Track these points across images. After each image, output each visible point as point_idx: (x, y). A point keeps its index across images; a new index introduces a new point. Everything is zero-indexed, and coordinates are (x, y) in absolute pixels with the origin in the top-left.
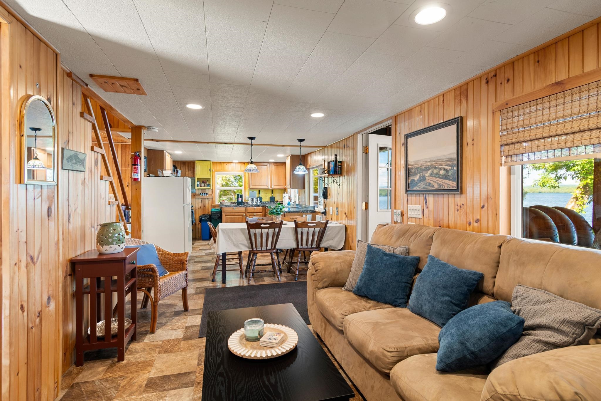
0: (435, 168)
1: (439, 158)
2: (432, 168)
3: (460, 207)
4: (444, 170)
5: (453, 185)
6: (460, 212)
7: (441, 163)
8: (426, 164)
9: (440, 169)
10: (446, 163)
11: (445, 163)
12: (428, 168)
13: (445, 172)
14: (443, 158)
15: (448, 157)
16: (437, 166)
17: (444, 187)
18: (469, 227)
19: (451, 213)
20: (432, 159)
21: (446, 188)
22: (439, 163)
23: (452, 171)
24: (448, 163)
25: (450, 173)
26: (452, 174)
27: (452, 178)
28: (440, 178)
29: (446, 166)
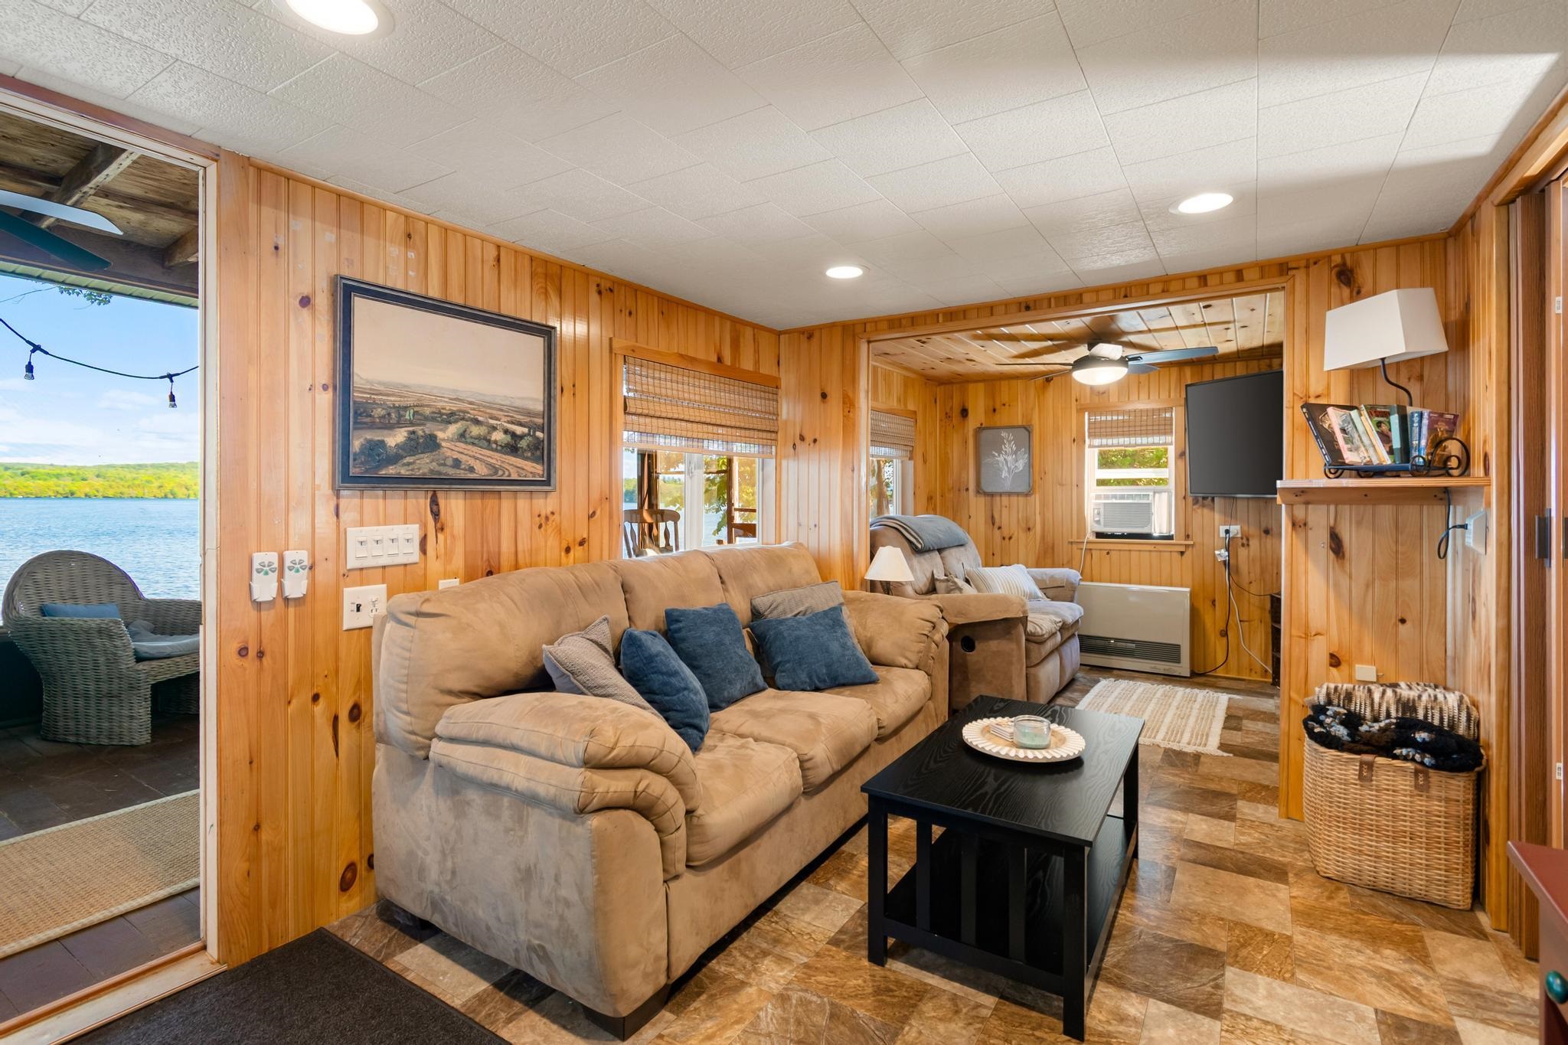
0: (477, 422)
1: (488, 399)
2: (463, 419)
3: (547, 518)
4: (506, 432)
5: (533, 470)
6: (546, 531)
7: (494, 412)
8: (440, 405)
9: (494, 428)
10: (512, 417)
11: (508, 416)
12: (450, 418)
13: (509, 438)
14: (503, 403)
15: (518, 403)
16: (480, 418)
17: (507, 473)
18: (567, 557)
19: (523, 534)
20: (462, 396)
21: (514, 477)
22: (488, 411)
23: (530, 439)
24: (519, 417)
25: (523, 444)
26: (528, 446)
27: (529, 454)
28: (492, 450)
29: (512, 423)
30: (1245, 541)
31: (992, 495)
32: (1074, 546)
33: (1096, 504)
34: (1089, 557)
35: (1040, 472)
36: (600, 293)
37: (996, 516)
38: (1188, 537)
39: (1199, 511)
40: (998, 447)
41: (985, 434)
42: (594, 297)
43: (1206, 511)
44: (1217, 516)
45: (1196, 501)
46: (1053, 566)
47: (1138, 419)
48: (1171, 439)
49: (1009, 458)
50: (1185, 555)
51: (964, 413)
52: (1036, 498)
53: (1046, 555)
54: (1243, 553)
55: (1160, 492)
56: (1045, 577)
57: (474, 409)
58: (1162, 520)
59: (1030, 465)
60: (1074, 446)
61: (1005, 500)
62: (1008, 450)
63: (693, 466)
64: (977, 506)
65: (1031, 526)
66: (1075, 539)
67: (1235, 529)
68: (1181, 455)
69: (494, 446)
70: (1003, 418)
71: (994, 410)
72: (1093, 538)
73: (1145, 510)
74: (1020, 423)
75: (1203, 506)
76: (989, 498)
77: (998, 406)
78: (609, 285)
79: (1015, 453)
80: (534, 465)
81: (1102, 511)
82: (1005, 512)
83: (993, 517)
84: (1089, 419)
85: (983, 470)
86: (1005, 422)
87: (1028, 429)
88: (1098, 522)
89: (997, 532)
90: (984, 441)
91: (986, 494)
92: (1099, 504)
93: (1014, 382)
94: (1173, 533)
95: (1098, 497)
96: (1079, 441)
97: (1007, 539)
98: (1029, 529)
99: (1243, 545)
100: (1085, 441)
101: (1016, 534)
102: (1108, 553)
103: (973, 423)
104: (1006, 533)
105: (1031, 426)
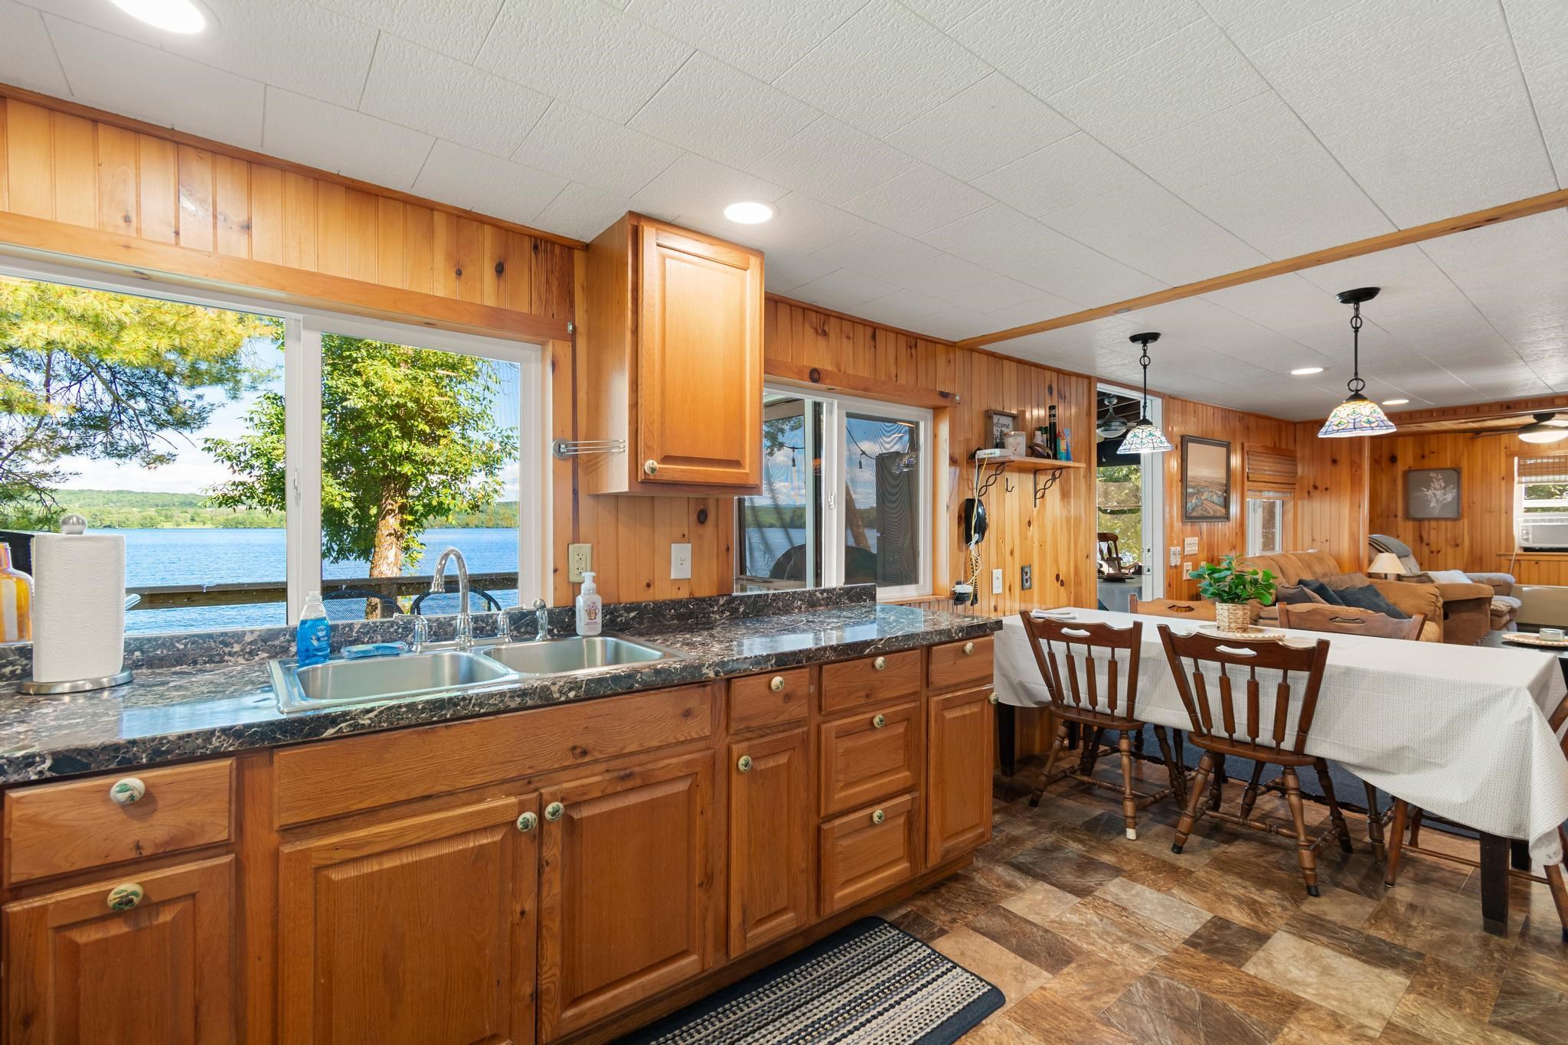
14: (1216, 481)
20: (1207, 479)
31: (1421, 520)
32: (1503, 558)
33: (1524, 527)
34: (1518, 564)
35: (1468, 503)
37: (1425, 536)
40: (1427, 484)
41: (1413, 475)
51: (1393, 460)
52: (1465, 522)
56: (1482, 579)
57: (1210, 485)
59: (1459, 497)
60: (1503, 483)
61: (1433, 524)
62: (1437, 486)
64: (1407, 528)
65: (1459, 542)
66: (1503, 552)
70: (1431, 462)
71: (1423, 457)
72: (1521, 552)
74: (1449, 466)
76: (1418, 522)
77: (1426, 452)
79: (1444, 488)
81: (1530, 531)
82: (1433, 534)
83: (1421, 537)
84: (1519, 462)
85: (1411, 501)
86: (1434, 465)
87: (1458, 471)
88: (1527, 540)
89: (1426, 549)
90: (1412, 480)
91: (1415, 519)
92: (1528, 527)
93: (1444, 435)
95: (1527, 521)
96: (1508, 478)
97: (1435, 553)
98: (1457, 545)
100: (1513, 479)
101: (1444, 549)
102: (1537, 563)
103: (1401, 467)
104: (1434, 548)
105: (1460, 468)
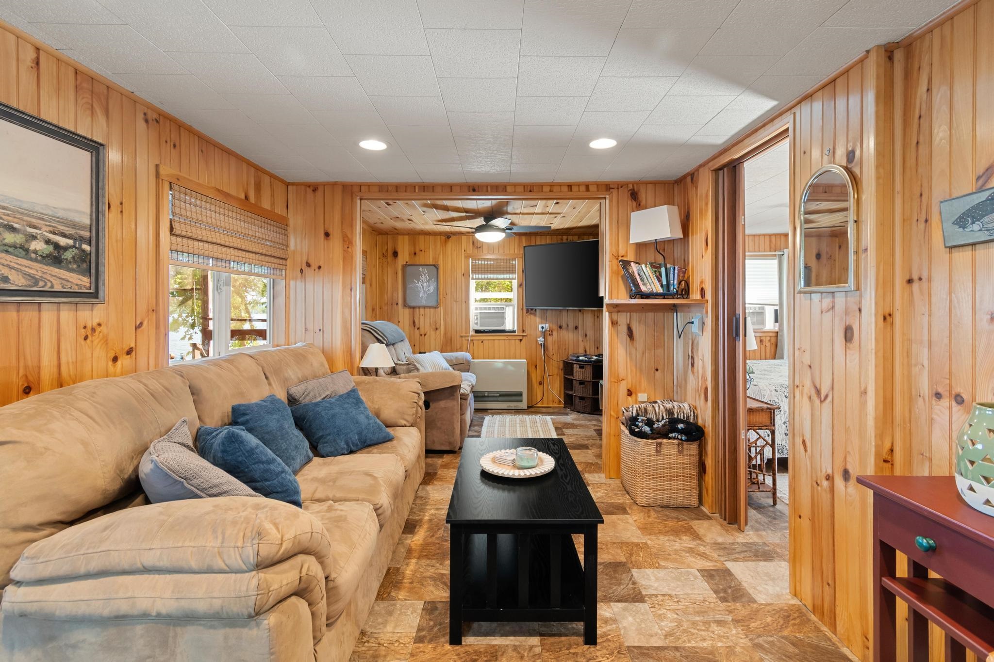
0: (11, 229)
3: (93, 330)
4: (48, 242)
5: (79, 282)
6: (92, 342)
7: (33, 220)
9: (34, 237)
10: (53, 227)
11: (50, 226)
13: (51, 248)
14: (44, 212)
15: (61, 214)
16: (15, 226)
17: (49, 284)
18: (114, 366)
19: (67, 346)
21: (58, 288)
22: (25, 218)
23: (76, 251)
24: (62, 228)
25: (68, 255)
26: (73, 257)
27: (75, 266)
28: (31, 259)
29: (55, 233)
30: (550, 332)
31: (414, 308)
32: (463, 338)
33: (475, 313)
34: (472, 344)
35: (443, 294)
36: (147, 121)
37: (416, 321)
38: (524, 331)
39: (529, 316)
40: (418, 277)
41: (409, 269)
42: (141, 125)
43: (532, 316)
44: (538, 319)
45: (528, 311)
46: (451, 351)
47: (498, 264)
48: (516, 276)
49: (425, 285)
50: (523, 341)
51: (395, 254)
52: (441, 309)
53: (447, 346)
54: (549, 338)
55: (509, 306)
56: (452, 358)
57: (8, 215)
58: (510, 322)
59: (437, 289)
60: (463, 279)
61: (422, 310)
62: (424, 279)
63: (221, 283)
64: (404, 314)
65: (438, 327)
66: (464, 334)
67: (547, 326)
68: (520, 285)
69: (33, 255)
70: (420, 259)
71: (415, 254)
72: (472, 333)
73: (501, 316)
74: (431, 262)
75: (531, 314)
76: (412, 310)
77: (417, 251)
78: (155, 116)
79: (428, 281)
80: (80, 277)
81: (478, 317)
82: (422, 318)
83: (414, 322)
84: (472, 262)
85: (408, 292)
86: (422, 262)
87: (436, 266)
88: (477, 324)
89: (417, 332)
90: (408, 272)
91: (410, 307)
92: (477, 313)
93: (428, 237)
94: (516, 328)
95: (476, 309)
96: (466, 275)
97: (423, 336)
98: (437, 329)
99: (550, 335)
100: (469, 276)
101: (428, 332)
102: (482, 342)
103: (401, 261)
104: (422, 332)
105: (438, 265)
